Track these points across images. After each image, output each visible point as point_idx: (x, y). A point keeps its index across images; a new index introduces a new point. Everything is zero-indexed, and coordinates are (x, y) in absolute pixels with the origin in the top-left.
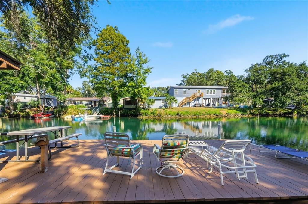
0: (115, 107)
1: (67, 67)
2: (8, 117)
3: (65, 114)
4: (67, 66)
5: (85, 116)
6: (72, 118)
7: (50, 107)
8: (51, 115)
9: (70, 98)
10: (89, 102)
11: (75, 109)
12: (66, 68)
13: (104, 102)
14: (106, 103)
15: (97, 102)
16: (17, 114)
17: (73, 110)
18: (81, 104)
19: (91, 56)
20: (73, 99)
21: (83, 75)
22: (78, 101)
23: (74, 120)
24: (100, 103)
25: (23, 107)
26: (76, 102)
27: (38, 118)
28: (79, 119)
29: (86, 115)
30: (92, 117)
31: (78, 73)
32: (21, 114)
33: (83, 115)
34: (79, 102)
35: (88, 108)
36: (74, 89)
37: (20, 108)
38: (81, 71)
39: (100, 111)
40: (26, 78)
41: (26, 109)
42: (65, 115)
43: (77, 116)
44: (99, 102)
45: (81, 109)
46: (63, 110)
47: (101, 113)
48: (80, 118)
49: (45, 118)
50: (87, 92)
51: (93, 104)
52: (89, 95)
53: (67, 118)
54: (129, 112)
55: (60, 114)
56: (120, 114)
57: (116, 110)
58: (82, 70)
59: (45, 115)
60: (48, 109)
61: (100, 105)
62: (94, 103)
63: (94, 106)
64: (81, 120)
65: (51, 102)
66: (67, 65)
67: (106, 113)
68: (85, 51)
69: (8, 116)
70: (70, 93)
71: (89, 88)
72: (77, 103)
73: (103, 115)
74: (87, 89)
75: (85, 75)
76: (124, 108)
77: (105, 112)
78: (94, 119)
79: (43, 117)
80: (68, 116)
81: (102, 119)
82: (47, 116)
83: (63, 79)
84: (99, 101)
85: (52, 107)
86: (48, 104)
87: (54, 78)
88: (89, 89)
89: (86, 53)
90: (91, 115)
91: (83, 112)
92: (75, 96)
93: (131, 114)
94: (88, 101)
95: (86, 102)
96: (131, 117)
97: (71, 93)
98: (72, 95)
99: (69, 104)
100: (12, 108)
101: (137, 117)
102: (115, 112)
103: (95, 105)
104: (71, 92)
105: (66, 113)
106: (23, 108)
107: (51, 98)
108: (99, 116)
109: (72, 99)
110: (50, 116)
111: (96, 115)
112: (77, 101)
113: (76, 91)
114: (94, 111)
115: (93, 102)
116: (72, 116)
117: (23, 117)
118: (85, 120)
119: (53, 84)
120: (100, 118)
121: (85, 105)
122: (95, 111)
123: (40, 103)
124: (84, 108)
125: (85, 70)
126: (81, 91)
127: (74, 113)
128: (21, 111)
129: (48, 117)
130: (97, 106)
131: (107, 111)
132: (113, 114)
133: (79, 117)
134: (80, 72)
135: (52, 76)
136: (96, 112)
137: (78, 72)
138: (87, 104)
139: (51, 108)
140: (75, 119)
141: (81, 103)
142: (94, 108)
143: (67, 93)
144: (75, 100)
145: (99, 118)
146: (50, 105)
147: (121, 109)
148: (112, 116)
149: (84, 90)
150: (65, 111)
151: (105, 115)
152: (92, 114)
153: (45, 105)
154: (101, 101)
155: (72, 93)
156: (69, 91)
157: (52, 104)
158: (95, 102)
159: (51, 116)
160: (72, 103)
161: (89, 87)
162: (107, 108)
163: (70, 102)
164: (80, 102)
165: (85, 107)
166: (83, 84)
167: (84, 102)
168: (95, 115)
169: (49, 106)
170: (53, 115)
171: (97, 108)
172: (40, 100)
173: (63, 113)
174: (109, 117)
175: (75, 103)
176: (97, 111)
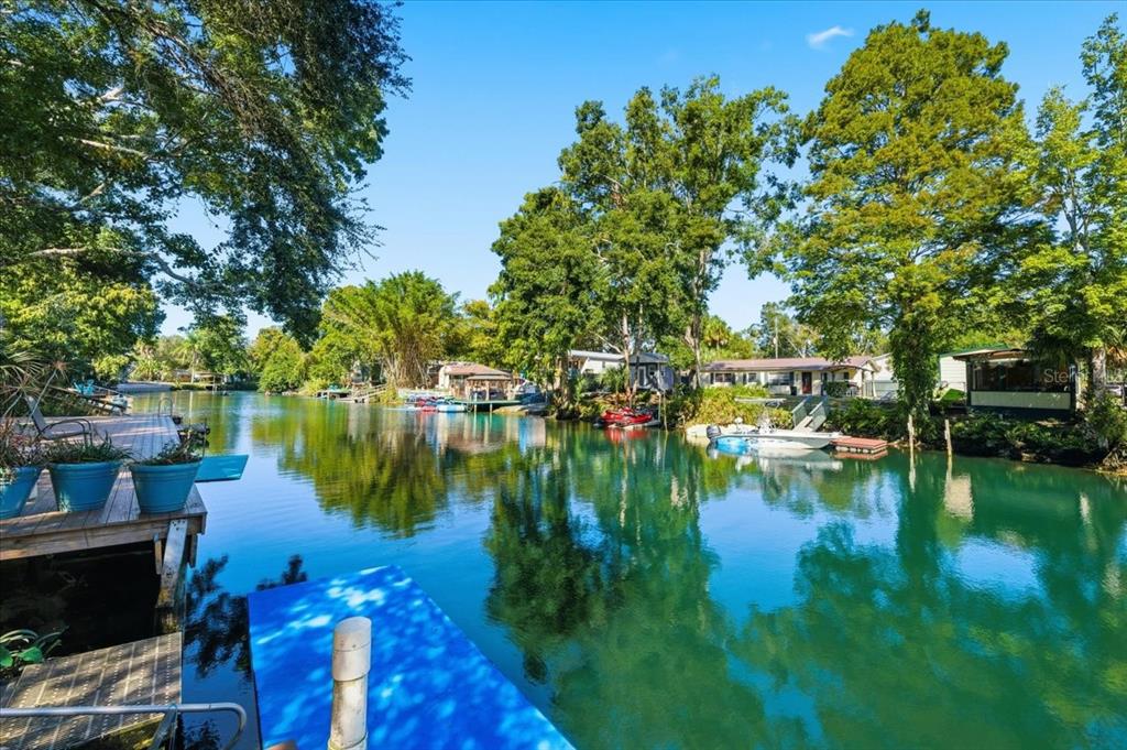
0: (912, 399)
1: (698, 240)
2: (557, 418)
3: (691, 418)
4: (698, 237)
5: (762, 432)
6: (709, 435)
7: (654, 393)
8: (650, 420)
9: (716, 362)
10: (781, 377)
11: (725, 399)
12: (697, 243)
13: (846, 376)
14: (857, 379)
15: (813, 376)
16: (573, 410)
17: (718, 404)
18: (750, 385)
19: (795, 192)
20: (727, 366)
21: (760, 264)
22: (742, 374)
23: (716, 448)
24: (830, 380)
25: (590, 390)
26: (734, 376)
27: (613, 426)
28: (734, 444)
29: (765, 430)
30: (789, 439)
31: (742, 262)
32: (583, 409)
33: (751, 428)
34: (745, 376)
35: (775, 400)
36: (732, 332)
37: (582, 391)
38: (754, 249)
39: (830, 416)
40: (584, 296)
41: (596, 396)
42: (691, 422)
43: (731, 429)
44: (825, 375)
45: (746, 401)
46: (687, 402)
47: (834, 423)
48: (738, 440)
49: (630, 428)
50: (775, 341)
51: (798, 384)
52: (785, 350)
53: (695, 433)
54: (1016, 433)
55: (676, 418)
56: (952, 438)
57: (919, 413)
58: (757, 246)
59: (633, 417)
60: (647, 398)
61: (829, 388)
62: (800, 381)
63: (800, 393)
64: (744, 448)
65: (657, 374)
66: (701, 232)
67: (861, 425)
68: (772, 180)
69: (555, 414)
70: (718, 347)
71: (785, 324)
72: (737, 378)
73: (845, 434)
74: (777, 330)
75: (769, 264)
76: (974, 403)
77: (857, 420)
78: (798, 449)
79: (628, 424)
80: (698, 426)
81: (839, 456)
82: (637, 422)
83: (686, 288)
84: (825, 372)
85: (660, 390)
86: (650, 381)
87: (655, 288)
88: (784, 329)
89: (774, 184)
90: (786, 428)
91: (750, 416)
92: (733, 355)
93: (1031, 445)
94: (780, 371)
95: (772, 377)
96: (1040, 460)
97: (721, 345)
98: (725, 353)
99: (712, 383)
100: (566, 392)
101: (1100, 470)
102: (917, 423)
103: (808, 387)
104: (722, 342)
105: (693, 415)
106: (589, 394)
107: (658, 361)
108: (824, 435)
109: (722, 365)
110: (646, 421)
111: (810, 433)
112: (739, 370)
113: (737, 336)
114: (803, 412)
115: (800, 377)
116: (709, 428)
117: (586, 419)
118: (760, 453)
119: (654, 306)
120: (830, 448)
121: (767, 386)
122: (808, 412)
123: (627, 378)
124: (760, 399)
125: (766, 244)
126: (755, 339)
127: (721, 417)
128: (583, 402)
129: (640, 426)
130: (815, 392)
131: (865, 417)
132: (906, 433)
133: (737, 435)
134: (748, 256)
135: (650, 281)
136: (808, 419)
137: (741, 256)
138: (776, 383)
139: (658, 393)
140: (721, 441)
141: (751, 380)
142: (802, 398)
143: (710, 348)
144: (730, 369)
145: (824, 449)
146: (656, 386)
147: (954, 407)
148: (895, 444)
149: (765, 335)
150: (691, 408)
151: (854, 432)
152: (791, 427)
153: (641, 383)
154: (833, 370)
155: (725, 347)
156: (717, 338)
157: (660, 382)
158: (807, 376)
159: (650, 423)
160: (721, 380)
161: (785, 322)
162: (867, 403)
163: (716, 375)
164: (748, 377)
165: (763, 395)
166: (763, 313)
167: (762, 374)
168: (802, 431)
169: (653, 389)
170: (656, 418)
171: (815, 400)
172: (627, 367)
173: (686, 415)
174: (878, 445)
175: (730, 378)
176: (816, 415)
